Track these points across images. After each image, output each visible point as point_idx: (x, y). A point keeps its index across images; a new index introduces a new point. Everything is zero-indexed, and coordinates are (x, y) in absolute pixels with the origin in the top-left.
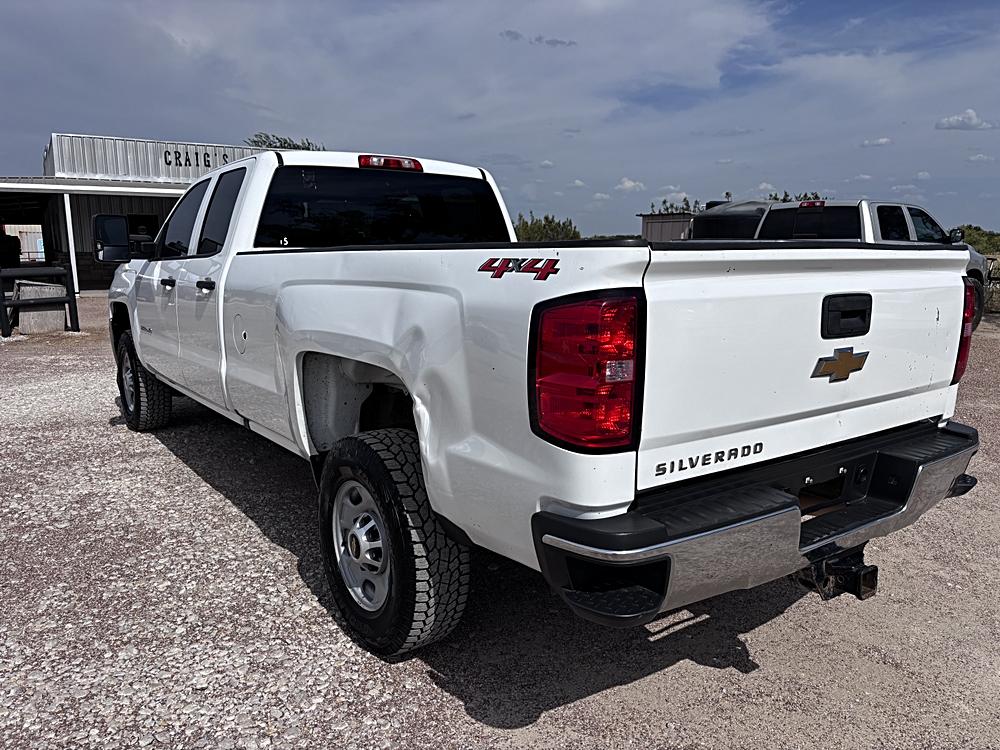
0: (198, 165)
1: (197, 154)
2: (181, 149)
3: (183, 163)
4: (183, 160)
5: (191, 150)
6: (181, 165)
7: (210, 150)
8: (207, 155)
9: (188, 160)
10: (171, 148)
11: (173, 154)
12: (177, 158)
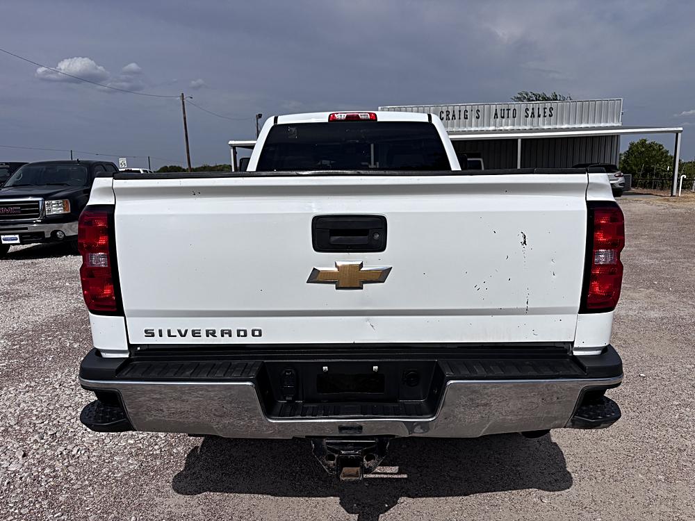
0: (460, 118)
1: (460, 111)
2: (450, 109)
3: (451, 118)
4: (451, 117)
5: (457, 108)
6: (449, 119)
7: (468, 108)
8: (466, 111)
9: (454, 116)
10: (444, 109)
11: (445, 113)
12: (447, 115)
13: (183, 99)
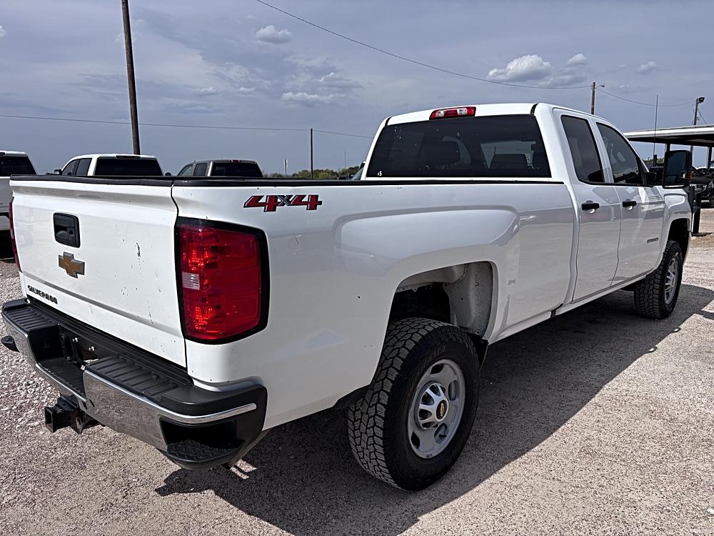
13: (594, 89)
